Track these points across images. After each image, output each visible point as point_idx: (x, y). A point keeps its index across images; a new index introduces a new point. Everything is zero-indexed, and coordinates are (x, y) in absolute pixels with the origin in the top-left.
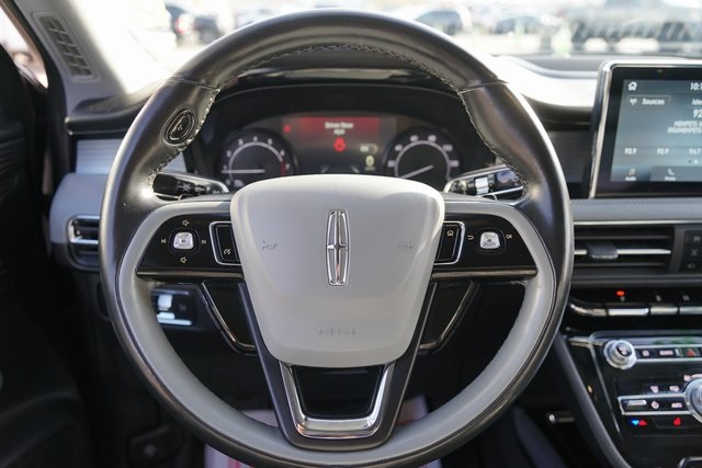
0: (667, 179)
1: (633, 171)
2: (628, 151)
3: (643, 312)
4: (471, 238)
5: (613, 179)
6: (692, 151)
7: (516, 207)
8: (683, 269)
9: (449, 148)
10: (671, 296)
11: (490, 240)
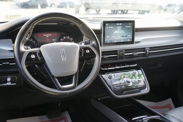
0: (115, 42)
1: (109, 41)
2: (108, 37)
3: (114, 68)
4: (84, 51)
5: (105, 42)
6: (118, 36)
7: (91, 45)
8: (120, 59)
9: (72, 39)
10: (119, 64)
11: (88, 51)
